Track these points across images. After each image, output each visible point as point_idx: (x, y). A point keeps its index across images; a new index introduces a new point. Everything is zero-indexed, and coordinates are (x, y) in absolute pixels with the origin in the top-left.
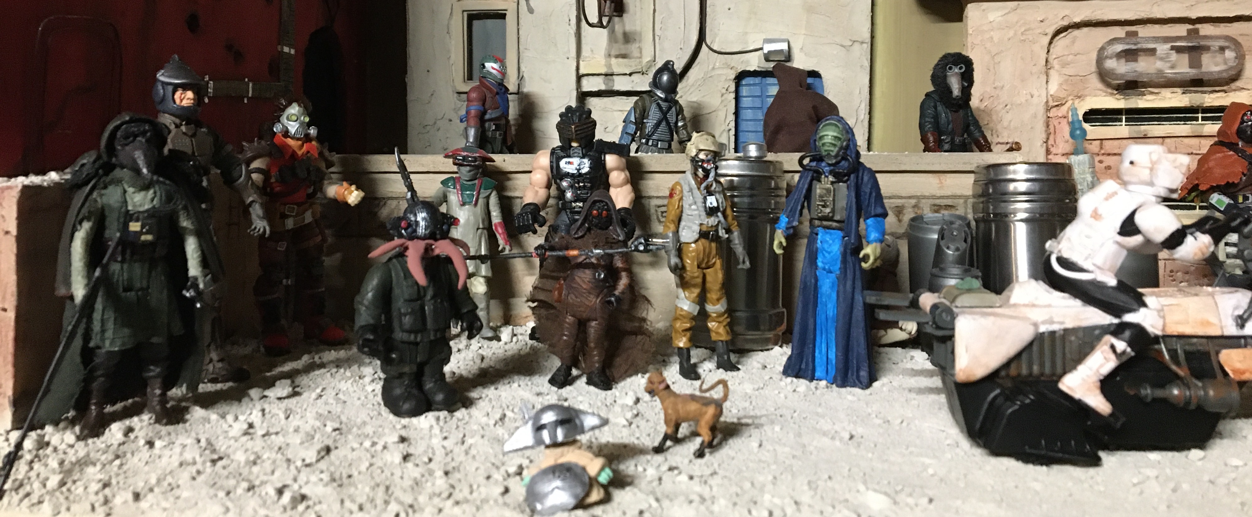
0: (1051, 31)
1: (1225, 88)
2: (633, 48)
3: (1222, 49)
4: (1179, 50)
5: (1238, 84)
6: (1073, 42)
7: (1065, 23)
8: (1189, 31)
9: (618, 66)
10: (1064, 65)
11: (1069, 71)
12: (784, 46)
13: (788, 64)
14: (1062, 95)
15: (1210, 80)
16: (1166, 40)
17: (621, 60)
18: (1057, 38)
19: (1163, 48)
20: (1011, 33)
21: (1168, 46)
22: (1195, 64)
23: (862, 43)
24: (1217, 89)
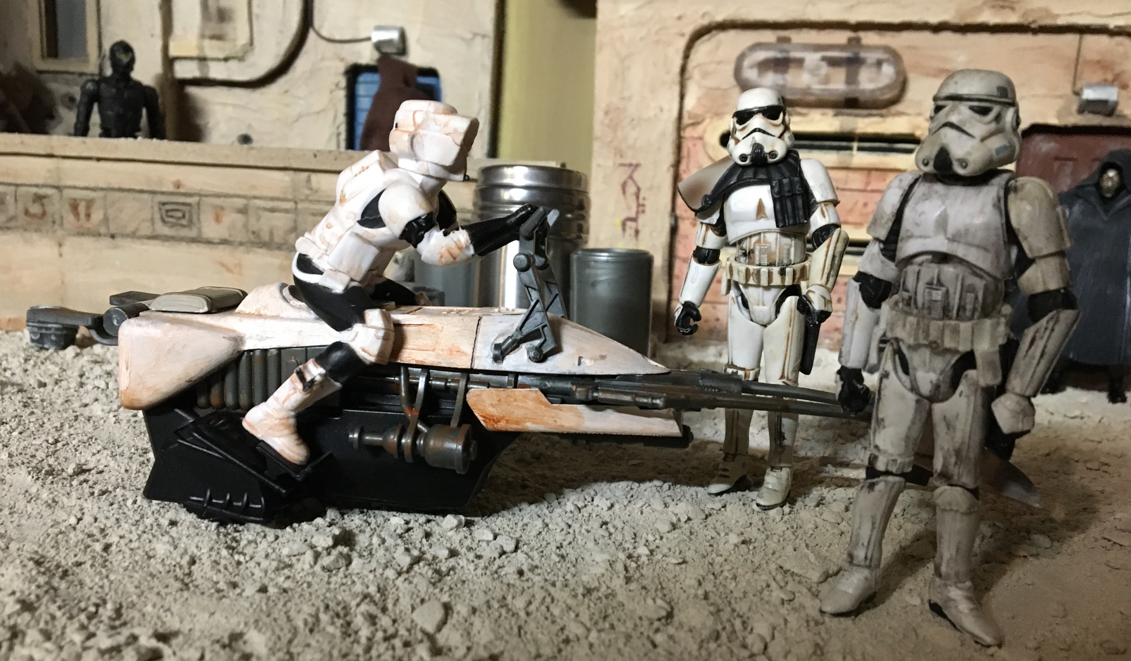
0: (689, 30)
1: (884, 111)
2: (227, 28)
3: (879, 63)
4: (833, 62)
5: (899, 107)
6: (718, 47)
7: (705, 22)
8: (850, 40)
9: (212, 48)
10: (705, 75)
11: (711, 82)
12: (394, 35)
13: (403, 59)
14: (699, 111)
15: (866, 102)
16: (817, 48)
17: (215, 42)
18: (699, 42)
19: (812, 58)
20: (643, 32)
21: (818, 55)
22: (851, 79)
23: (484, 36)
24: (874, 112)
